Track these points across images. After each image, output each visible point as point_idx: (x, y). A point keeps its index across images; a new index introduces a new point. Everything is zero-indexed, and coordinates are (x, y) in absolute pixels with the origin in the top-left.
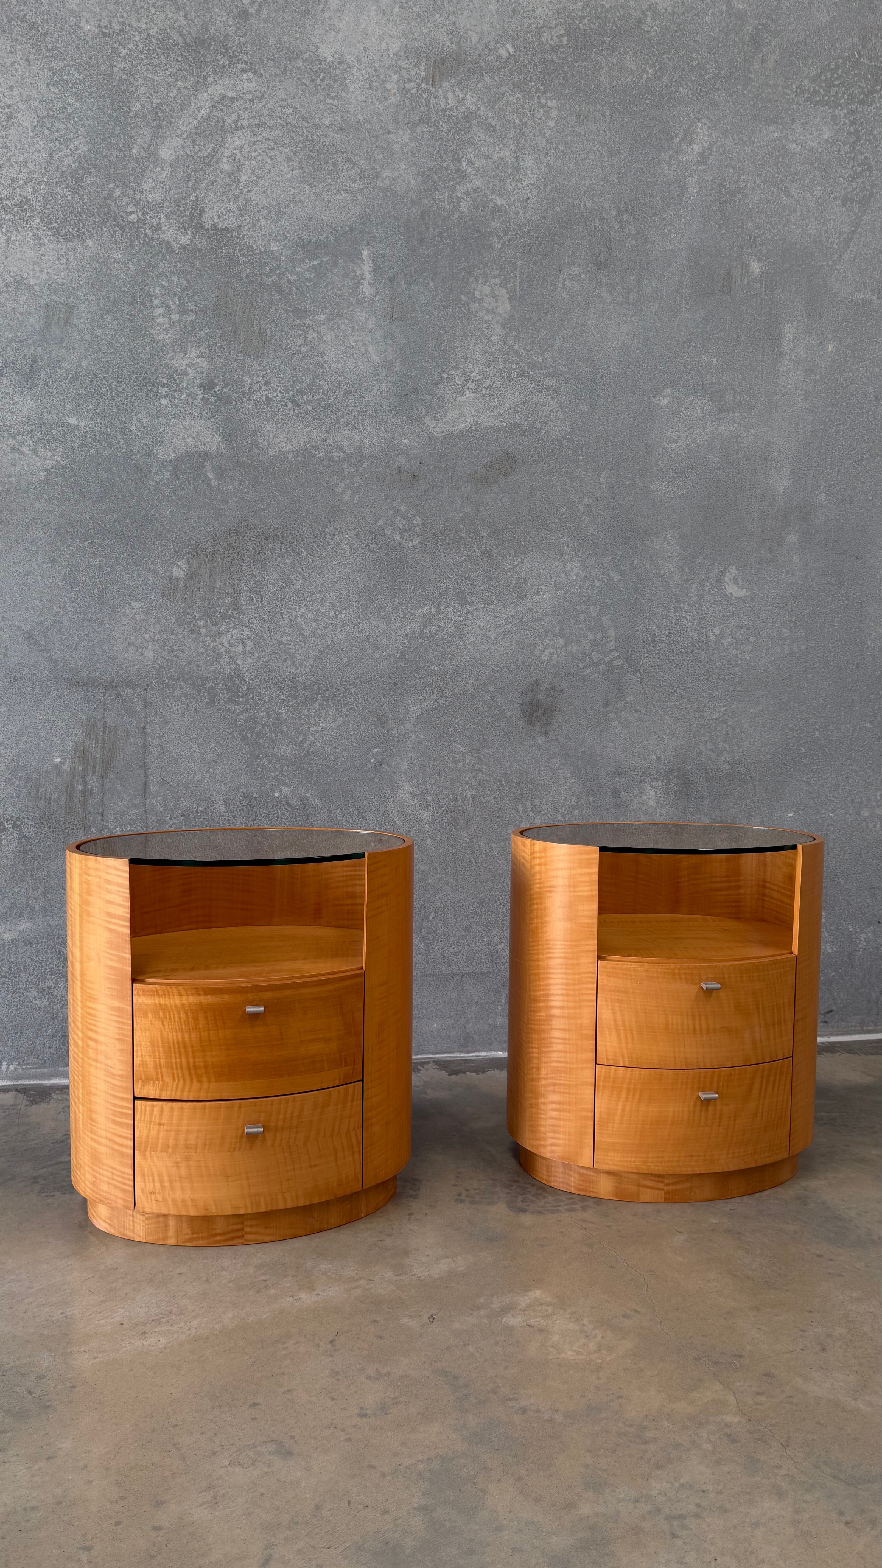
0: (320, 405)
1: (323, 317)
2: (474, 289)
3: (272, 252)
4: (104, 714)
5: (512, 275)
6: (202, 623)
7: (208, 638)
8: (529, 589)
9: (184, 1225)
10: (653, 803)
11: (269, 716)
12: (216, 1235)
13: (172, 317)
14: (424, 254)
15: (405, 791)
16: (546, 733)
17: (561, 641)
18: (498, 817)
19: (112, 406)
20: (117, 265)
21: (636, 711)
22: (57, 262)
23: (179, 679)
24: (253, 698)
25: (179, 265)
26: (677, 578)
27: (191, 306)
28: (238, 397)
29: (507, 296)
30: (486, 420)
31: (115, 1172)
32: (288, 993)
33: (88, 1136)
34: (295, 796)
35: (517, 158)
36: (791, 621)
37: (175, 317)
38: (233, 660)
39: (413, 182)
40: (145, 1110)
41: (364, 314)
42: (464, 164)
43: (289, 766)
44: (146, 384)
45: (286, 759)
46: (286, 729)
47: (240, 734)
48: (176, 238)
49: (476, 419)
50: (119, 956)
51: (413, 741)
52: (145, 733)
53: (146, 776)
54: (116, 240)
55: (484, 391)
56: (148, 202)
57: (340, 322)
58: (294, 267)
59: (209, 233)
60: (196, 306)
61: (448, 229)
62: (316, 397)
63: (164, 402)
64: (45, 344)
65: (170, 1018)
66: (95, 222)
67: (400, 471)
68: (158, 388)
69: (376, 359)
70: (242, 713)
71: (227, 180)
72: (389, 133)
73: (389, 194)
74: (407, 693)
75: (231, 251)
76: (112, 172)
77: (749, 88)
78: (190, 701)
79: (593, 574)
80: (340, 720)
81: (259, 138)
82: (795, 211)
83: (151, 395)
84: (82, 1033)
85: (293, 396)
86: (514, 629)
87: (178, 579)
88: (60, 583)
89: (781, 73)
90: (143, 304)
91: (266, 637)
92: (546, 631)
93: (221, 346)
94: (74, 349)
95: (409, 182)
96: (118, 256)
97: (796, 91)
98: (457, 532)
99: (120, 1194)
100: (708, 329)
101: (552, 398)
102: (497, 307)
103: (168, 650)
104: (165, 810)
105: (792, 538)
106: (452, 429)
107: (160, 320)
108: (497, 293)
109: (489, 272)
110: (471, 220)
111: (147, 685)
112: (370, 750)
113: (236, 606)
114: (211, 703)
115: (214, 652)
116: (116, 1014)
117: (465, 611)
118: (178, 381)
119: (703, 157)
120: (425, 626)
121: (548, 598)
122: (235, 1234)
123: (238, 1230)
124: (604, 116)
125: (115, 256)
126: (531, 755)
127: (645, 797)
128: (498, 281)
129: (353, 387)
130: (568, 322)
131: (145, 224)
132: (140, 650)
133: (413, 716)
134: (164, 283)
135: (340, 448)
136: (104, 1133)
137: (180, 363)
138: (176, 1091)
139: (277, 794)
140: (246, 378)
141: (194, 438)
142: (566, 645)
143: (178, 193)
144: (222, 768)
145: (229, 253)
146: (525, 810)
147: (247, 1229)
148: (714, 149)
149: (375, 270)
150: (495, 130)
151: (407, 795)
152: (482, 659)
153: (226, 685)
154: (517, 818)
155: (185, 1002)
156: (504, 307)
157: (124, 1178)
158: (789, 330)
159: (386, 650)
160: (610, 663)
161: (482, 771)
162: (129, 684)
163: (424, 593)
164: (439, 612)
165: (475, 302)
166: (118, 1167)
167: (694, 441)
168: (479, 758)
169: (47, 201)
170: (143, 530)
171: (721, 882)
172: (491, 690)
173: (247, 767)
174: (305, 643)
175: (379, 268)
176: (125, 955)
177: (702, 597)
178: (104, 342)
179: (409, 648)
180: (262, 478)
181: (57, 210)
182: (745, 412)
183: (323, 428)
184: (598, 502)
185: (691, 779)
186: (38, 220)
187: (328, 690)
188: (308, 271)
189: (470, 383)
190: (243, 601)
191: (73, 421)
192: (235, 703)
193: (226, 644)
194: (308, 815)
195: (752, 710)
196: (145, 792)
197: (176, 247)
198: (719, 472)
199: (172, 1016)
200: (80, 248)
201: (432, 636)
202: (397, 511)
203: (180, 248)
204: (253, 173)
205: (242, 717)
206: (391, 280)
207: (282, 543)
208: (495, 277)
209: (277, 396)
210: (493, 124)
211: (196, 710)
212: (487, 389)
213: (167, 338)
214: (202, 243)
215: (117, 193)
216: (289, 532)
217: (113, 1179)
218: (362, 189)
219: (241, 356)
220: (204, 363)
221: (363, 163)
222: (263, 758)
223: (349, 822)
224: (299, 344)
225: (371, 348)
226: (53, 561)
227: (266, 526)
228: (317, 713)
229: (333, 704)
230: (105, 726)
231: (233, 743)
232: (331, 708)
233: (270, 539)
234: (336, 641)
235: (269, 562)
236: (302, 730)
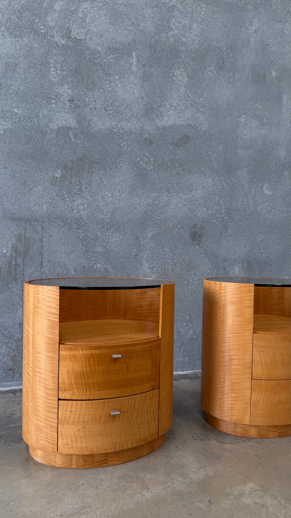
0: (115, 111)
1: (117, 77)
2: (175, 72)
3: (98, 50)
4: (25, 232)
5: (188, 68)
6: (67, 196)
7: (69, 202)
8: (193, 188)
9: (80, 459)
10: (238, 273)
11: (93, 235)
12: (95, 462)
13: (58, 72)
14: (156, 57)
15: (146, 266)
16: (199, 244)
17: (205, 209)
18: (181, 277)
19: (32, 106)
20: (36, 49)
21: (232, 237)
22: (11, 46)
23: (57, 219)
24: (86, 228)
25: (61, 52)
26: (247, 186)
27: (65, 68)
28: (83, 106)
29: (186, 76)
30: (178, 122)
31: (48, 435)
32: (131, 348)
33: (34, 418)
34: (103, 268)
35: (191, 24)
36: (286, 205)
37: (59, 72)
38: (79, 212)
39: (152, 29)
40: (64, 405)
41: (133, 78)
42: (171, 24)
43: (100, 256)
44: (46, 98)
45: (99, 253)
46: (99, 240)
47: (81, 242)
48: (60, 41)
49: (175, 121)
50: (53, 332)
51: (149, 247)
52: (42, 241)
53: (42, 259)
54: (36, 39)
55: (178, 111)
56: (49, 26)
57: (124, 80)
58: (106, 57)
59: (73, 40)
60: (67, 68)
61: (165, 48)
62: (114, 108)
63: (54, 106)
64: (5, 78)
65: (77, 361)
66: (27, 31)
67: (146, 140)
68: (51, 100)
69: (137, 95)
70: (82, 233)
71: (81, 20)
72: (143, 9)
73: (143, 33)
74: (147, 227)
75: (82, 48)
76: (35, 12)
77: (272, 8)
78: (61, 228)
79: (217, 183)
80: (121, 237)
81: (94, 6)
82: (287, 55)
83: (48, 103)
84: (32, 368)
85: (105, 107)
86: (188, 203)
87: (57, 178)
88: (8, 177)
89: (282, 5)
90: (46, 66)
91: (92, 203)
92: (199, 205)
93: (77, 85)
94: (17, 81)
95: (151, 29)
96: (36, 45)
97: (287, 11)
98: (167, 164)
99: (50, 445)
100: (258, 95)
101: (203, 115)
102: (183, 80)
103: (53, 207)
104: (50, 273)
105: (286, 174)
106: (165, 125)
107: (53, 73)
108: (183, 74)
109: (180, 66)
110: (174, 45)
111: (43, 221)
112: (132, 249)
113: (80, 190)
114: (70, 229)
115: (71, 208)
116: (50, 359)
117: (169, 196)
118: (59, 98)
119: (256, 32)
120: (154, 201)
121: (200, 192)
122: (104, 462)
123: (105, 460)
124: (222, 12)
125: (35, 45)
126: (193, 253)
127: (235, 270)
128: (183, 70)
129: (128, 105)
130: (208, 88)
131: (47, 34)
132: (41, 206)
133: (149, 236)
134: (55, 58)
135: (123, 129)
136: (43, 416)
137: (60, 90)
138: (79, 396)
139: (95, 267)
140: (87, 99)
141: (65, 121)
142: (207, 210)
143: (61, 23)
144: (73, 256)
145: (81, 49)
146: (191, 275)
147: (109, 459)
148: (260, 29)
149: (137, 61)
150: (183, 13)
151: (146, 268)
152: (176, 215)
153: (76, 222)
154: (188, 278)
155: (85, 353)
156: (186, 80)
157: (52, 438)
158: (285, 98)
159: (139, 210)
160: (223, 218)
161: (175, 259)
162: (36, 220)
163: (154, 188)
164: (159, 196)
165: (175, 77)
166: (49, 432)
167: (253, 136)
168: (174, 254)
169: (7, 21)
170: (43, 156)
171: (276, 301)
172: (179, 227)
173: (83, 256)
174: (108, 206)
175: (139, 60)
176: (56, 331)
177: (255, 194)
178: (30, 79)
179: (148, 209)
180: (92, 139)
181: (12, 25)
182: (270, 126)
183: (117, 120)
184: (219, 156)
185: (252, 263)
186: (4, 28)
187: (116, 225)
188: (112, 59)
189: (172, 107)
190: (83, 188)
191: (16, 110)
192: (79, 229)
193: (76, 205)
195: (273, 238)
196: (41, 266)
197: (60, 45)
198: (261, 148)
199: (78, 360)
200: (21, 41)
201: (157, 205)
202: (144, 155)
203: (61, 45)
204: (91, 19)
205: (82, 235)
206: (144, 65)
207: (99, 165)
208: (182, 68)
209: (99, 107)
210: (182, 11)
211: (63, 232)
212: (179, 110)
213: (56, 80)
214: (70, 44)
215: (37, 20)
216: (102, 161)
217: (47, 438)
218: (133, 30)
219: (85, 90)
220: (70, 91)
221: (134, 20)
222: (90, 252)
224: (108, 87)
225: (135, 91)
226: (5, 168)
227: (93, 158)
228: (112, 234)
229: (118, 231)
230: (25, 237)
231: (78, 246)
232: (117, 232)
233: (95, 163)
234: (120, 206)
235: (94, 173)
236: (106, 241)
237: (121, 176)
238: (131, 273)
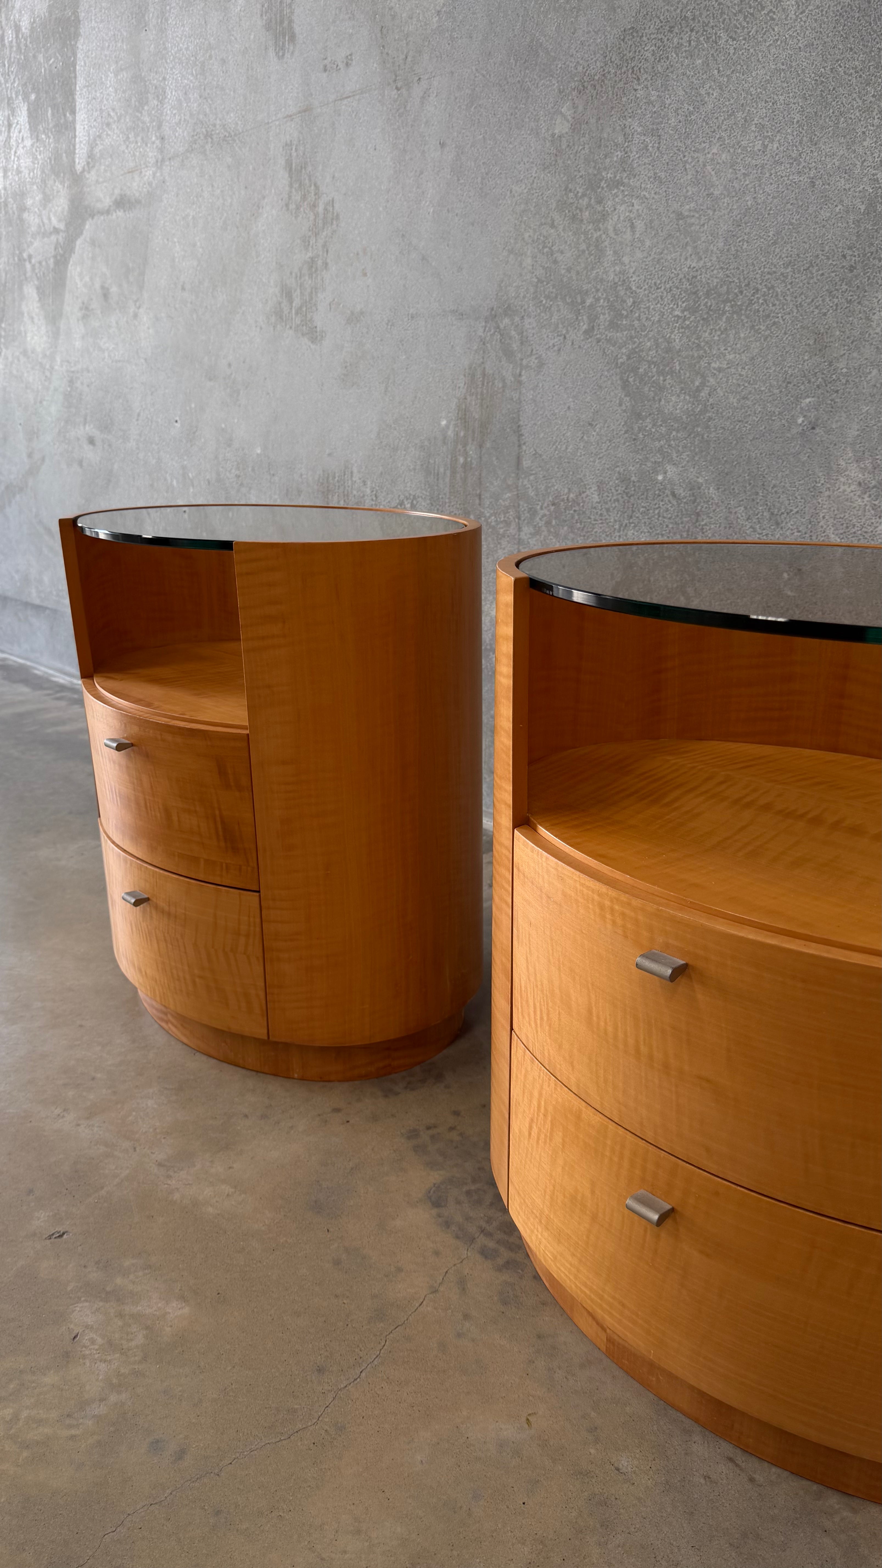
4: (483, 359)
6: (585, 201)
7: (591, 226)
11: (657, 345)
15: (851, 477)
23: (556, 297)
24: (639, 319)
34: (684, 482)
38: (618, 256)
43: (678, 431)
45: (676, 419)
46: (678, 368)
47: (621, 379)
51: (873, 383)
52: (521, 383)
70: (625, 343)
74: (871, 284)
78: (567, 330)
80: (756, 347)
87: (561, 136)
88: (449, 177)
91: (661, 209)
103: (548, 254)
104: (536, 495)
111: (523, 310)
112: (798, 400)
113: (626, 164)
114: (590, 330)
115: (597, 246)
139: (660, 478)
144: (598, 434)
151: (853, 487)
153: (609, 300)
159: (841, 201)
162: (508, 311)
170: (527, 68)
173: (626, 432)
174: (715, 211)
187: (741, 292)
190: (635, 153)
192: (617, 328)
193: (611, 231)
194: (698, 515)
196: (518, 469)
205: (624, 350)
207: (692, 30)
211: (573, 343)
222: (646, 417)
223: (755, 531)
227: (672, 6)
228: (723, 336)
229: (747, 317)
230: (484, 375)
231: (612, 394)
232: (743, 325)
233: (676, 30)
234: (761, 198)
235: (672, 72)
236: (700, 367)
237: (773, 50)
238: (786, 509)
